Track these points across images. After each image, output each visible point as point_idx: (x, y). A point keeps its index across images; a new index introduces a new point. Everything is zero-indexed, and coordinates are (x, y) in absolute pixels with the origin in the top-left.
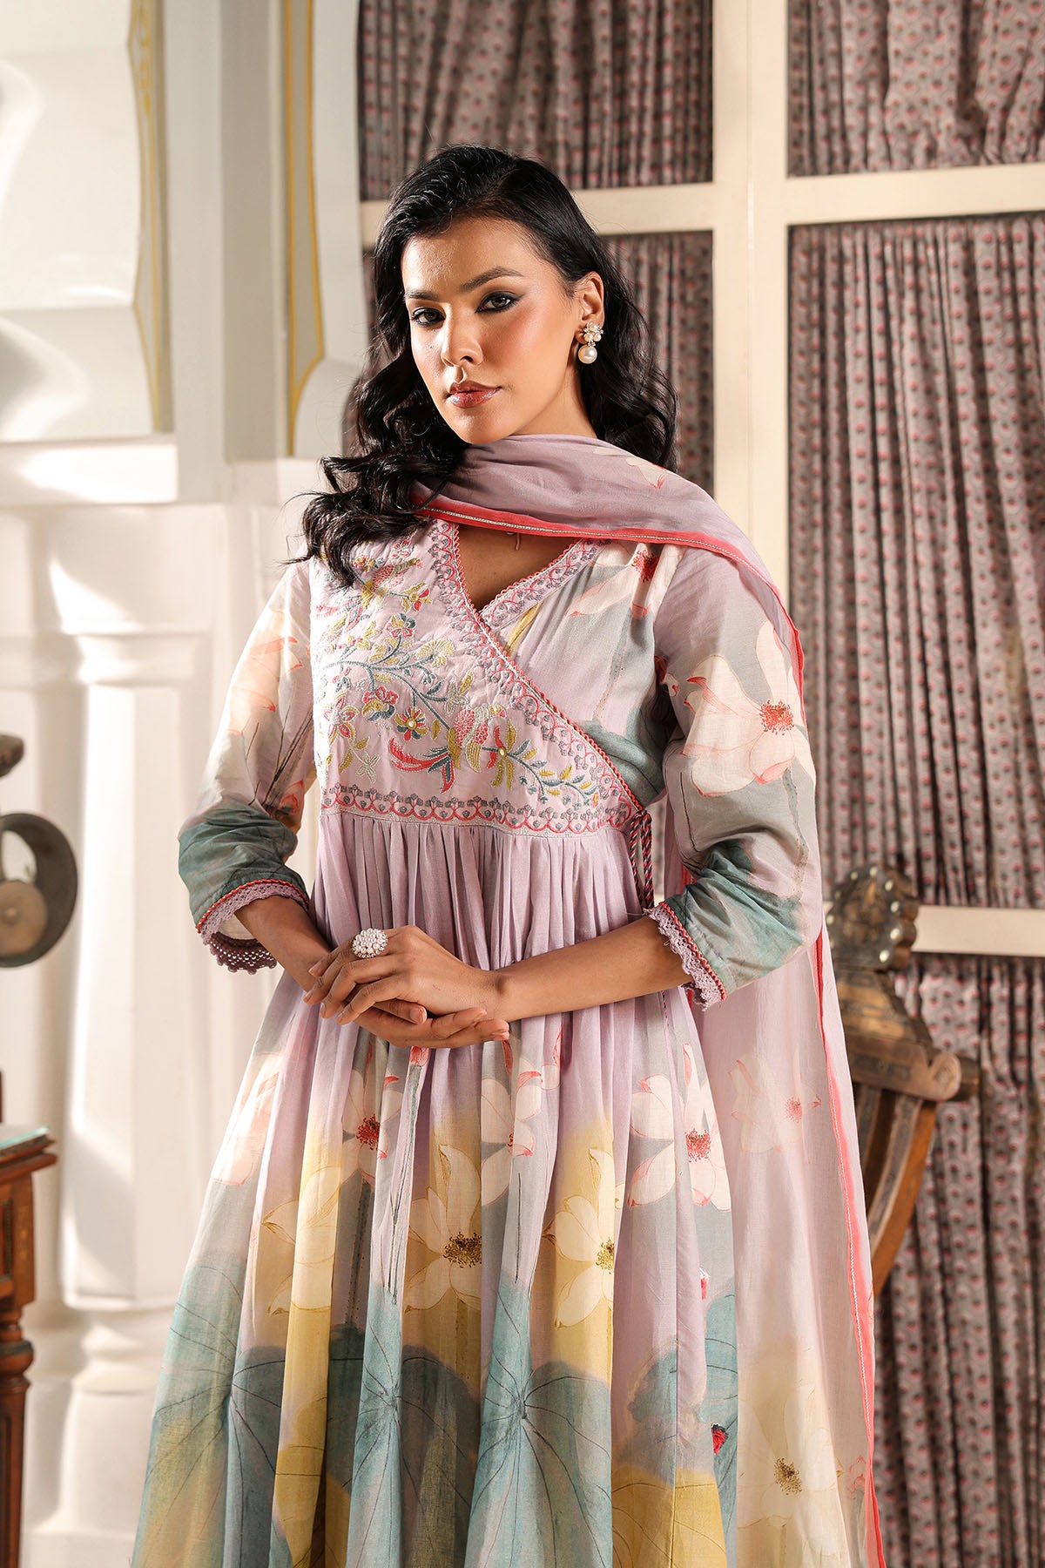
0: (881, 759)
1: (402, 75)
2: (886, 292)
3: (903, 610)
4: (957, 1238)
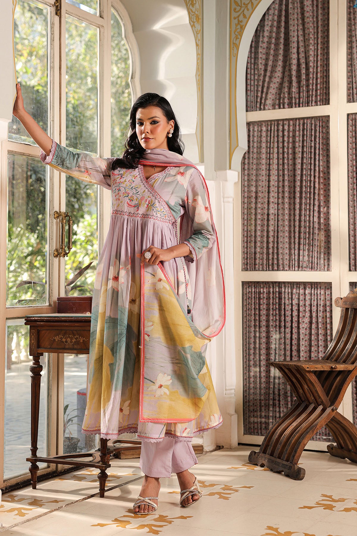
1: (256, 83)
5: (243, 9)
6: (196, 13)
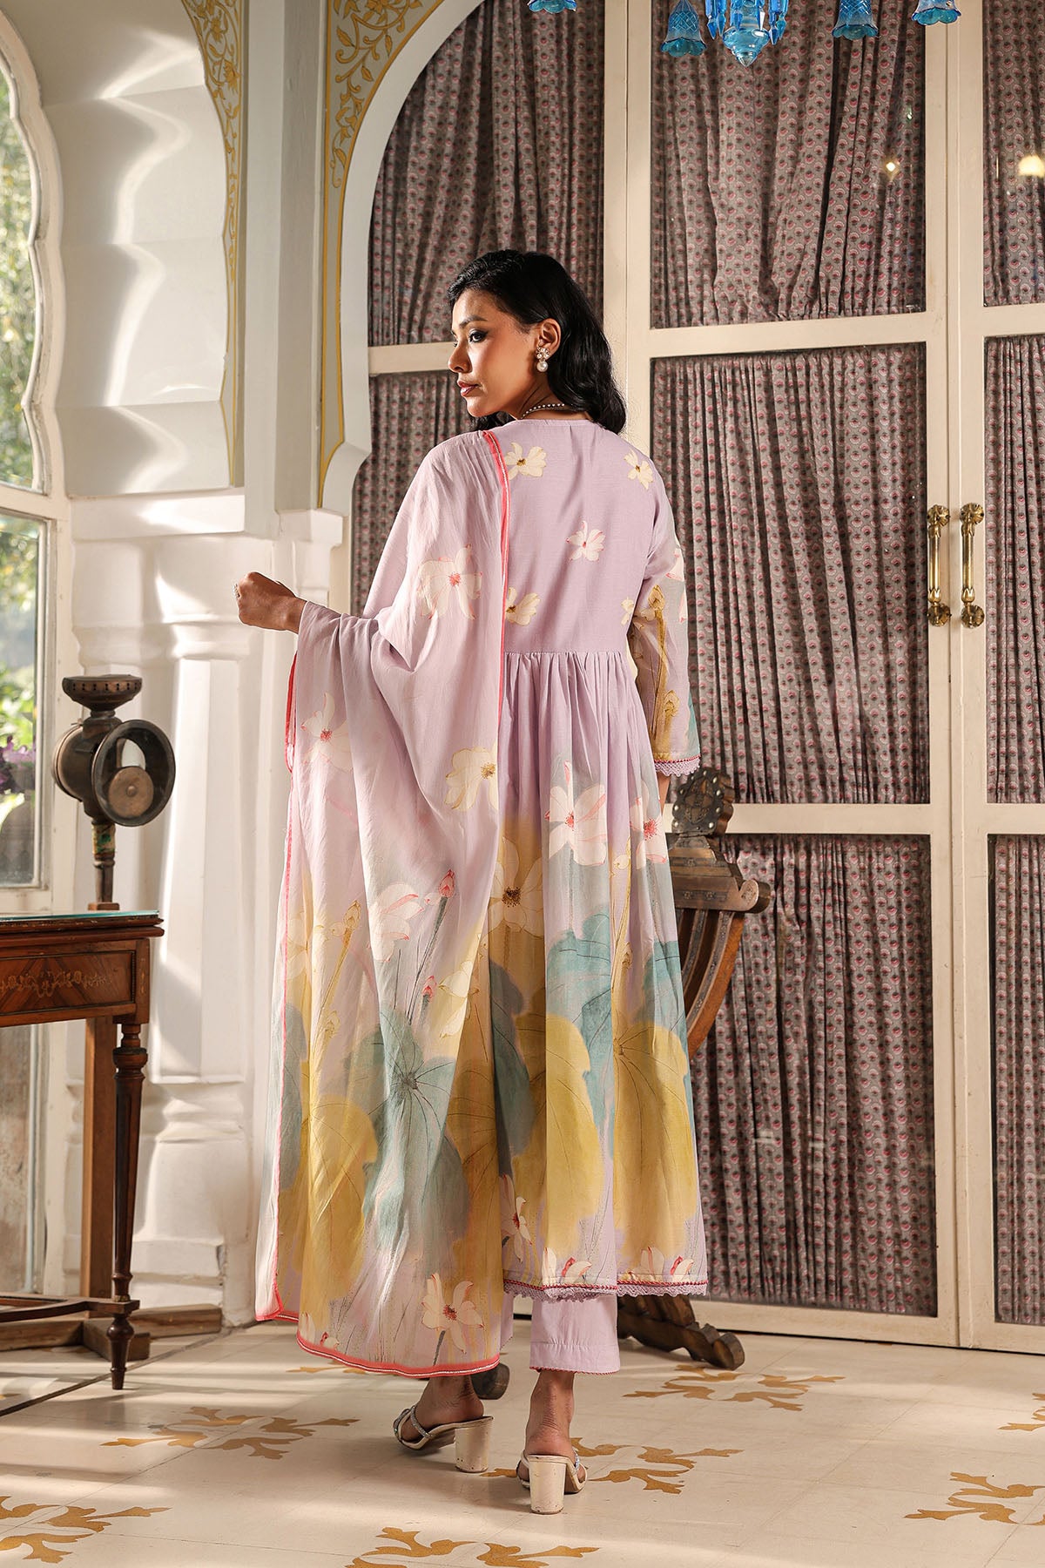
0: (712, 725)
2: (715, 402)
4: (760, 1028)
5: (361, 54)
6: (228, 57)
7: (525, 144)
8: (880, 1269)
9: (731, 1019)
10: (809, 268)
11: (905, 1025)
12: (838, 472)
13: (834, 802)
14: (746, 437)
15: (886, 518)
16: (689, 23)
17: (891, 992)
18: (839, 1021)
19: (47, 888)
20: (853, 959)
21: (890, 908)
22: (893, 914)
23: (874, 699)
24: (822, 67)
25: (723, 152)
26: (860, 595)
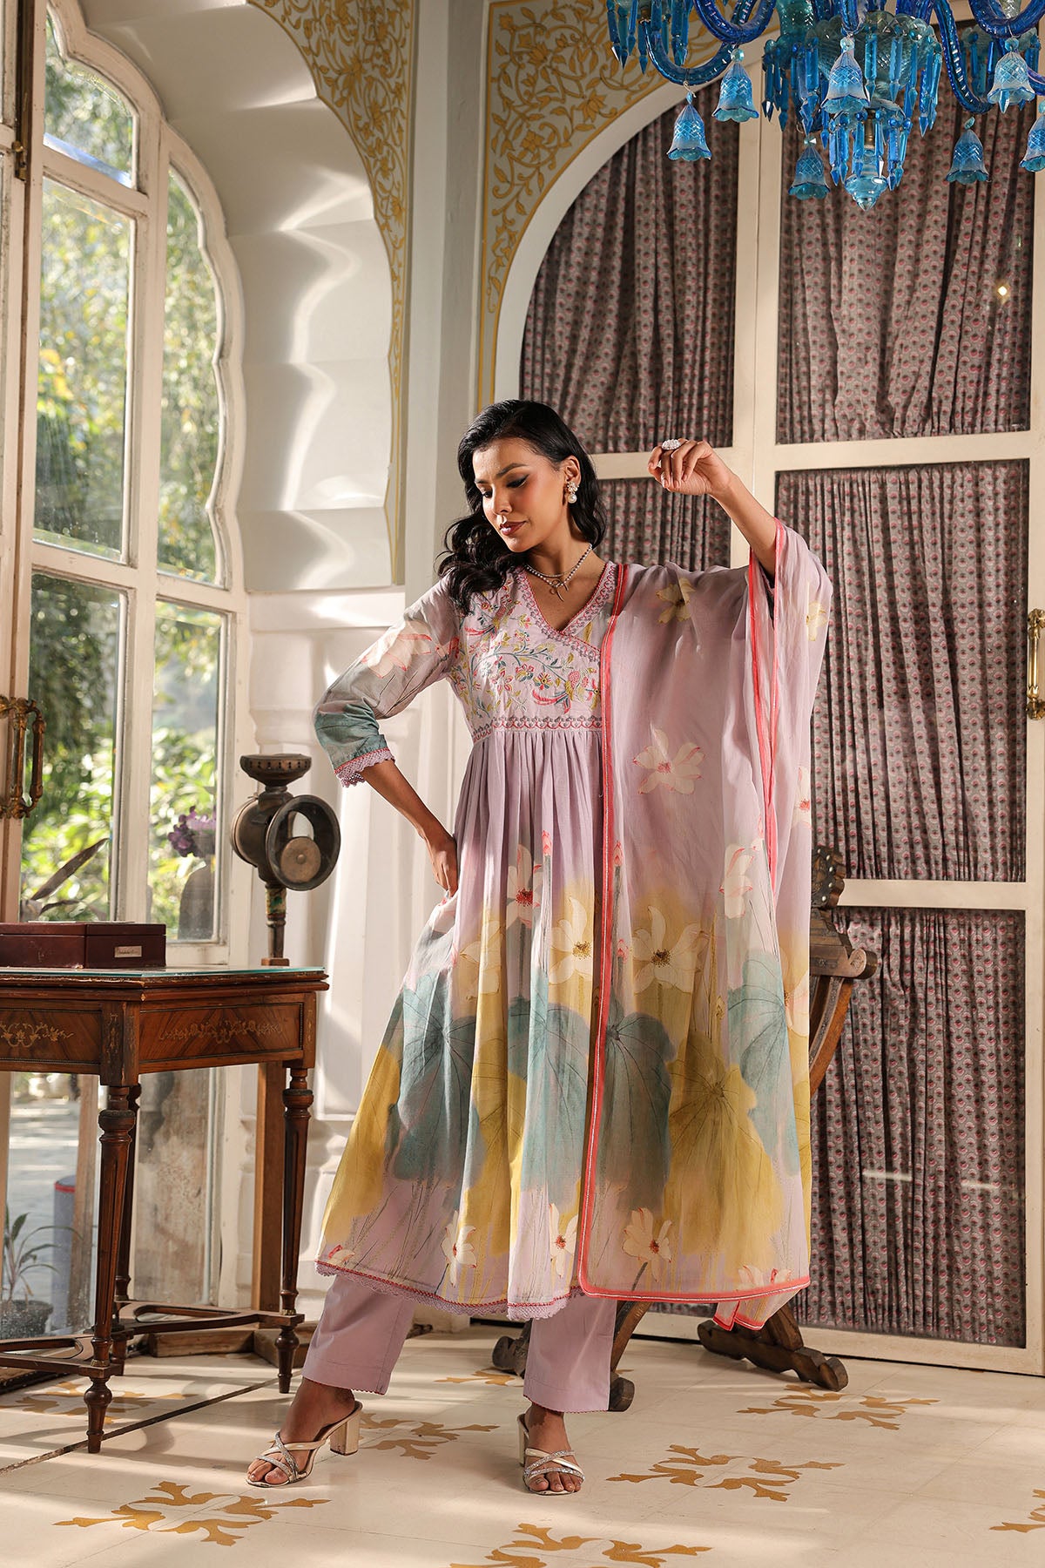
0: (826, 807)
1: (547, 384)
2: (834, 512)
3: (841, 702)
4: (866, 1083)
5: (516, 189)
6: (395, 193)
7: (664, 273)
8: (974, 1303)
9: (840, 1075)
10: (922, 390)
11: (999, 1082)
12: (946, 577)
13: (937, 879)
14: (862, 544)
15: (989, 620)
16: (815, 169)
17: (987, 1053)
18: (939, 1078)
19: (225, 943)
20: (953, 1022)
21: (987, 976)
22: (990, 981)
23: (976, 785)
24: (938, 203)
25: (845, 282)
26: (964, 690)
